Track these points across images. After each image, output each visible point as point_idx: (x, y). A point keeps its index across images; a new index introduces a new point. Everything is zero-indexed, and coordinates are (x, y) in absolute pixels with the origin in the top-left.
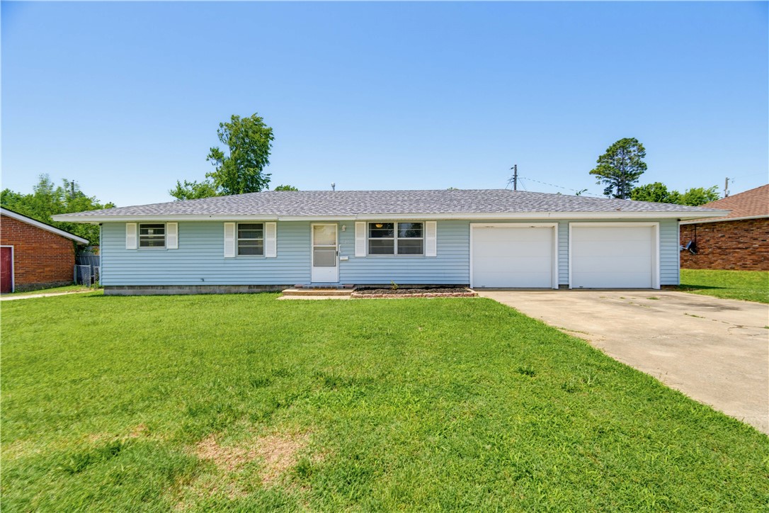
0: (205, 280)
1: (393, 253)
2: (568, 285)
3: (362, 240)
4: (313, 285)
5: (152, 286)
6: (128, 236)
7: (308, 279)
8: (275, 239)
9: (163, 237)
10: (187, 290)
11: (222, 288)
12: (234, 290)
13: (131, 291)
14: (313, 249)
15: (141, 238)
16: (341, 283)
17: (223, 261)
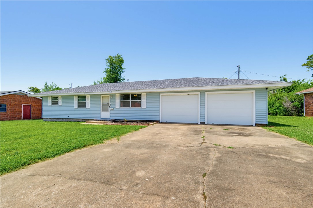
0: (69, 117)
1: (129, 107)
2: (205, 122)
3: (118, 101)
4: (101, 119)
5: (55, 118)
6: (49, 101)
7: (100, 117)
8: (89, 102)
9: (58, 101)
10: (64, 120)
11: (74, 120)
12: (77, 120)
13: (50, 120)
14: (101, 105)
15: (52, 102)
16: (111, 119)
17: (74, 110)
